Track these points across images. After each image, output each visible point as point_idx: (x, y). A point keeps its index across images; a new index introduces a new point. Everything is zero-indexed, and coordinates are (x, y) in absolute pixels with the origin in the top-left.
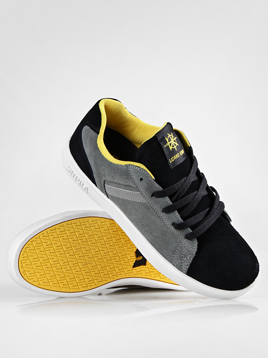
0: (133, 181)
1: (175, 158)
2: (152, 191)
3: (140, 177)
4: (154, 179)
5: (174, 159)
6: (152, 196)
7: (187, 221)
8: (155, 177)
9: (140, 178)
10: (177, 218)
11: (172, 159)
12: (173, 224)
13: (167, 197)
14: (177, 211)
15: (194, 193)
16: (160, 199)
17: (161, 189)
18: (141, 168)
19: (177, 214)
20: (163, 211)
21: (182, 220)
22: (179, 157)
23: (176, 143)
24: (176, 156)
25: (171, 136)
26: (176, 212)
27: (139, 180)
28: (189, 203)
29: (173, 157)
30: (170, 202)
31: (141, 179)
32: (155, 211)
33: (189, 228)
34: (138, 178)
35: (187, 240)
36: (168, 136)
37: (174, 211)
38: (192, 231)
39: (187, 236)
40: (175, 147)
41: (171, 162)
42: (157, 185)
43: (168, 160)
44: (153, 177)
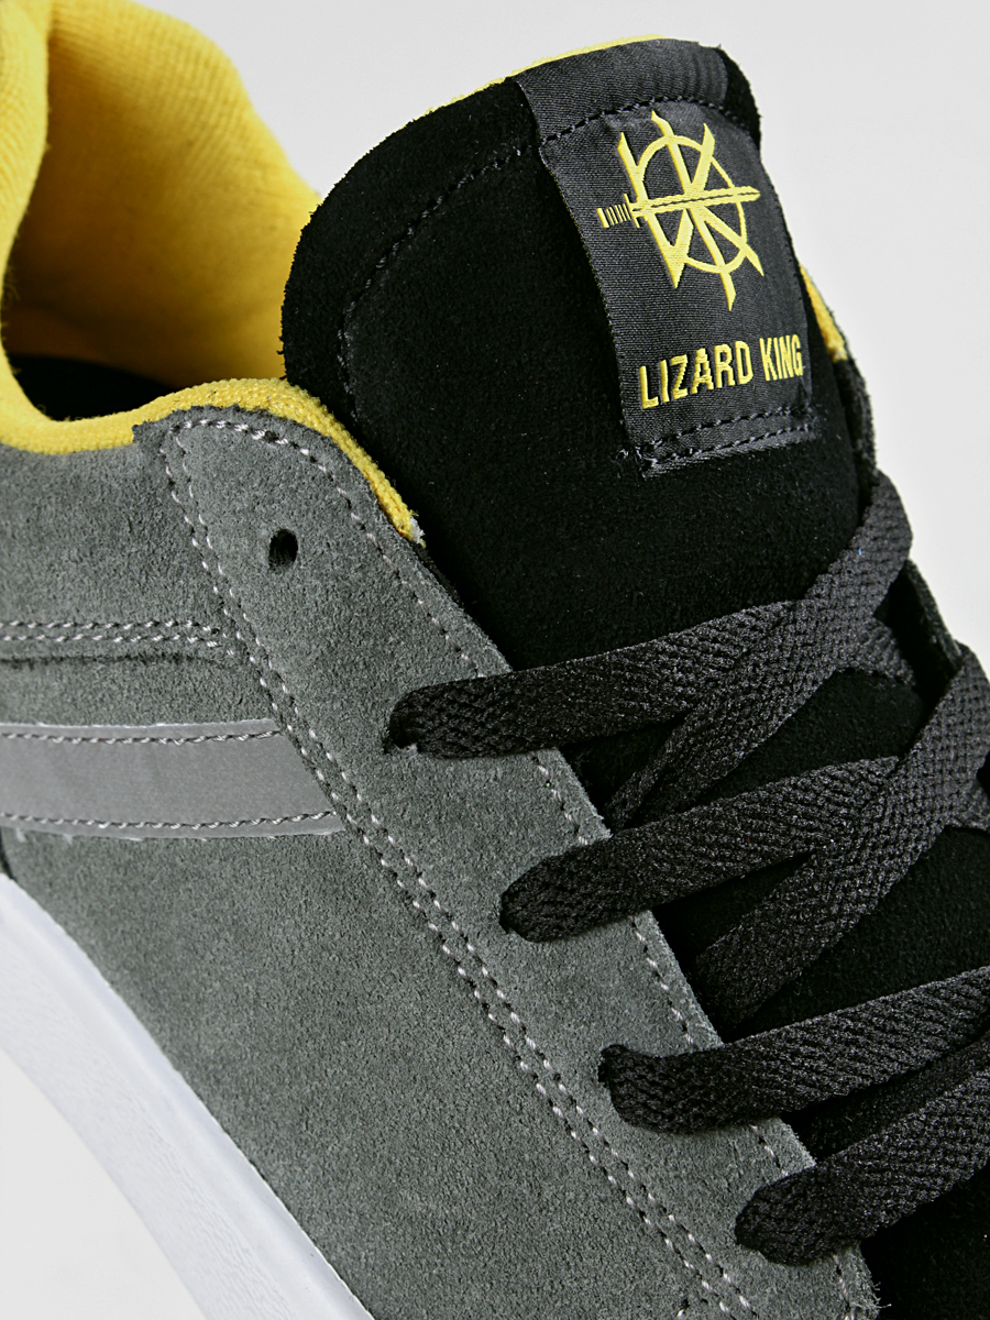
0: (209, 590)
1: (698, 379)
2: (392, 686)
3: (269, 518)
4: (418, 534)
5: (686, 384)
6: (400, 733)
7: (769, 1044)
8: (422, 523)
9: (266, 533)
10: (650, 993)
11: (673, 371)
12: (614, 1069)
13: (556, 755)
14: (657, 916)
15: (854, 766)
16: (479, 774)
17: (486, 660)
18: (283, 420)
19: (664, 955)
20: (507, 922)
21: (714, 1021)
22: (744, 380)
23: (740, 241)
24: (721, 366)
25: (691, 158)
26: (647, 926)
27: (262, 556)
28: (803, 858)
29: (683, 360)
30: (584, 812)
31: (284, 548)
32: (421, 919)
33: (785, 1127)
34: (253, 539)
35: (757, 1260)
36: (656, 133)
37: (617, 911)
38: (811, 1162)
39: (763, 1207)
40: (724, 270)
41: (649, 403)
42: (444, 610)
43: (623, 364)
44: (404, 518)
